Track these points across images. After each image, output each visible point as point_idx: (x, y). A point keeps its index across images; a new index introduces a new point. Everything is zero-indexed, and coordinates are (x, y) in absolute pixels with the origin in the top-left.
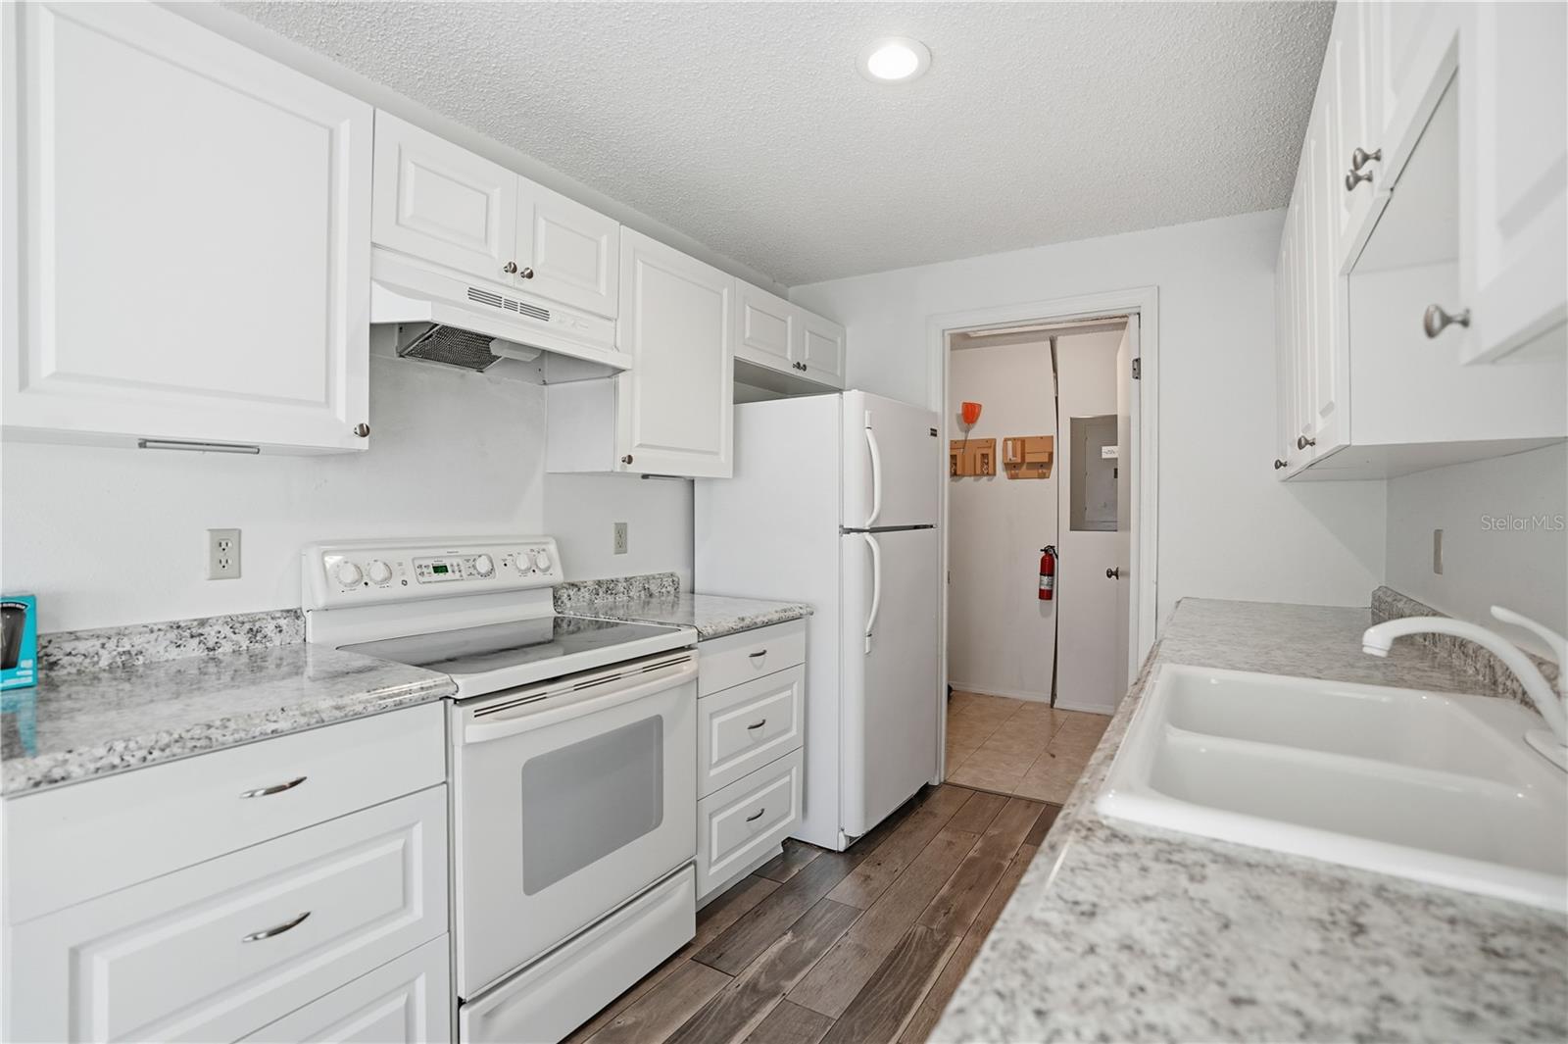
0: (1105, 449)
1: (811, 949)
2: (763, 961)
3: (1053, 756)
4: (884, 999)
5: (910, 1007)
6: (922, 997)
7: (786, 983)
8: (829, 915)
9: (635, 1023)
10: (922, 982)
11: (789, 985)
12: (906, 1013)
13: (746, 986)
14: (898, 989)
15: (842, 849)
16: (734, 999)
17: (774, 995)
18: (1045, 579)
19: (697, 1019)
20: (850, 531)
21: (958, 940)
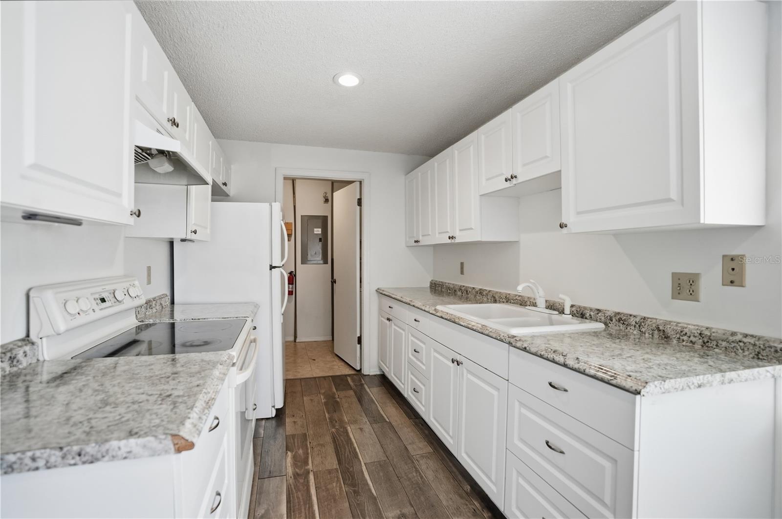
0: (315, 229)
1: (303, 453)
2: (290, 465)
3: (314, 360)
4: (346, 455)
5: (356, 452)
6: (357, 448)
7: (308, 467)
8: (296, 440)
9: (266, 511)
10: (352, 444)
11: (310, 466)
12: (357, 455)
13: (294, 476)
14: (347, 450)
15: (273, 416)
16: (296, 483)
17: (309, 473)
18: (291, 286)
19: (289, 494)
20: (275, 267)
21: (349, 428)
